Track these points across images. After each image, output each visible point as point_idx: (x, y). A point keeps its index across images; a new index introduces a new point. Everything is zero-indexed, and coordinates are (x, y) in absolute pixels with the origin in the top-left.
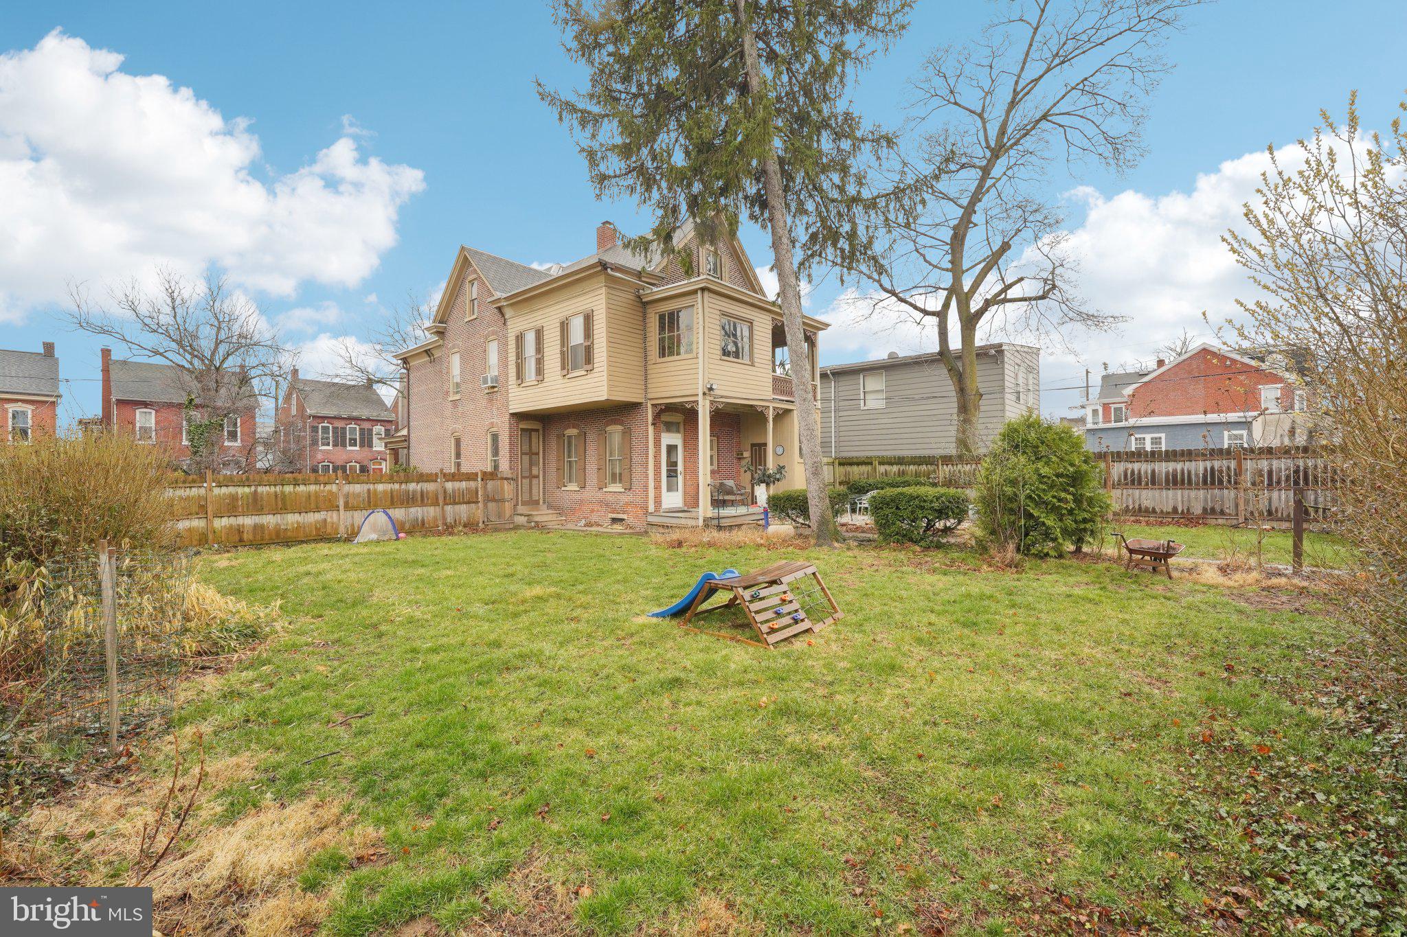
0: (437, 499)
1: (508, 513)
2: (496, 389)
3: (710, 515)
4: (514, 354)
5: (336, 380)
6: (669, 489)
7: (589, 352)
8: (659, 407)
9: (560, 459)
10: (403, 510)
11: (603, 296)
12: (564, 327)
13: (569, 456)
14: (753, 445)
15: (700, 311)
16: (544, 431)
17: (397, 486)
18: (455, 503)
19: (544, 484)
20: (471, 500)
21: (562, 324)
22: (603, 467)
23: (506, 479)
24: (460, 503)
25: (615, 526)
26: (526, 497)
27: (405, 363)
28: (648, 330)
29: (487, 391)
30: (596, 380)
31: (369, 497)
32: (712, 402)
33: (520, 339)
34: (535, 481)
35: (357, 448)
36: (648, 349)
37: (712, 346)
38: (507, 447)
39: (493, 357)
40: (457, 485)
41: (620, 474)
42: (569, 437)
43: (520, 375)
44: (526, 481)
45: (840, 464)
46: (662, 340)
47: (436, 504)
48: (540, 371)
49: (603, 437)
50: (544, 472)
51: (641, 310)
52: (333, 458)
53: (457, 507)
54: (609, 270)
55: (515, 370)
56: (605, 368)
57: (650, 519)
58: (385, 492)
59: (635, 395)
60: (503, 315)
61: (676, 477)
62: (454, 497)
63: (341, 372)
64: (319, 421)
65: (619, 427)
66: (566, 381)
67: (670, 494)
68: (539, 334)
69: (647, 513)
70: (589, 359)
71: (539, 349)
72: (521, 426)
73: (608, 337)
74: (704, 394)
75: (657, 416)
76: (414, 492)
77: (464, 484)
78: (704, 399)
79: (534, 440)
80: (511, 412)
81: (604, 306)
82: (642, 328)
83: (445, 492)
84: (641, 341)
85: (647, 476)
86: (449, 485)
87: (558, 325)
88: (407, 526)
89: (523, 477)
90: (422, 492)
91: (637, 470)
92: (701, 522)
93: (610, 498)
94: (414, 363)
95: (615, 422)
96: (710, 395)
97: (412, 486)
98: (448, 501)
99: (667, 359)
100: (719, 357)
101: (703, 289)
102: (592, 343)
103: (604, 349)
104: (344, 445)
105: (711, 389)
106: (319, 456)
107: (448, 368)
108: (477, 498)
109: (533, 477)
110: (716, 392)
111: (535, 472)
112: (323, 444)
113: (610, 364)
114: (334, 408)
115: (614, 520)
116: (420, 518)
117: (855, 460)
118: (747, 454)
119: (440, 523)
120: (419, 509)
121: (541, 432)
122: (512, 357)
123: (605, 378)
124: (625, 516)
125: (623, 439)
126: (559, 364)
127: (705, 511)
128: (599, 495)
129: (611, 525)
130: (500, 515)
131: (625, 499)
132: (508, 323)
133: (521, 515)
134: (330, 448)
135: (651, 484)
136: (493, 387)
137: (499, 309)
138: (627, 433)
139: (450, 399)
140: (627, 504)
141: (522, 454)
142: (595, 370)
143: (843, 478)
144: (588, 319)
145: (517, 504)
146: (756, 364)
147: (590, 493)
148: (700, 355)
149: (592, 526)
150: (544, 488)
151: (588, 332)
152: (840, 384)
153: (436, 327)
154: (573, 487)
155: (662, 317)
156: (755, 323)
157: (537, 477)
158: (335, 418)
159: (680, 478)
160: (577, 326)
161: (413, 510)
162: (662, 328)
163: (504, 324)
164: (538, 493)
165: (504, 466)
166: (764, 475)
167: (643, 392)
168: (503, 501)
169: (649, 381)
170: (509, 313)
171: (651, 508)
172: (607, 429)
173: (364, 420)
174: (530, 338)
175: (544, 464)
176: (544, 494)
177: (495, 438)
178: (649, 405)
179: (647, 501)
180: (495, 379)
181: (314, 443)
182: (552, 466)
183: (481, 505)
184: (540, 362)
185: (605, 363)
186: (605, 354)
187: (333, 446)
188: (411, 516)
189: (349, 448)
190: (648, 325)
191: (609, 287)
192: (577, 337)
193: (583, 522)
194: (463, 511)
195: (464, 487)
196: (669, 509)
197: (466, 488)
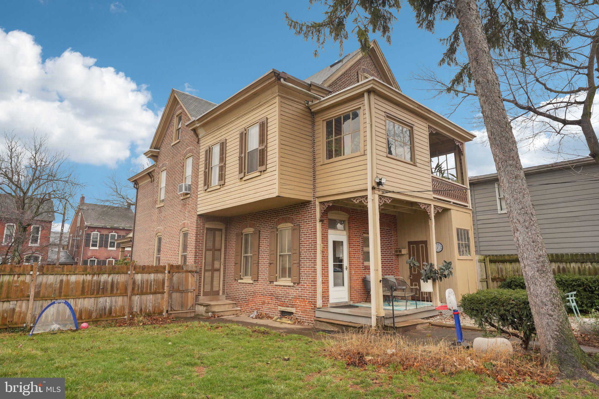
0: (126, 289)
1: (190, 302)
2: (189, 196)
3: (382, 314)
4: (204, 165)
5: (107, 204)
6: (336, 285)
7: (263, 154)
8: (327, 205)
9: (238, 254)
10: (93, 300)
11: (277, 105)
12: (243, 137)
13: (246, 252)
14: (410, 243)
15: (367, 111)
16: (226, 231)
17: (89, 277)
18: (142, 293)
19: (224, 277)
20: (158, 291)
21: (241, 134)
22: (274, 262)
23: (191, 272)
24: (147, 294)
25: (284, 320)
26: (208, 288)
27: (135, 184)
28: (316, 136)
29: (182, 198)
30: (268, 179)
31: (61, 287)
32: (381, 197)
33: (209, 152)
34: (216, 274)
35: (115, 249)
36: (317, 152)
37: (379, 144)
38: (194, 243)
39: (189, 171)
40: (146, 276)
41: (290, 269)
42: (247, 235)
43: (207, 182)
44: (208, 274)
45: (491, 261)
46: (329, 144)
47: (124, 293)
48: (222, 177)
49: (276, 235)
50: (225, 266)
51: (310, 119)
52: (98, 255)
53: (144, 297)
54: (282, 80)
55: (203, 178)
56: (277, 168)
57: (318, 314)
58: (77, 283)
59: (305, 194)
60: (197, 135)
61: (342, 271)
62: (142, 287)
63: (110, 198)
64: (92, 230)
65: (290, 225)
66: (243, 183)
67: (338, 288)
68: (223, 146)
69: (315, 308)
70: (263, 161)
71: (222, 159)
72: (207, 226)
73: (280, 140)
74: (373, 188)
75: (324, 214)
76: (106, 282)
77: (152, 276)
78: (373, 193)
79: (217, 239)
80: (199, 213)
81: (277, 113)
82: (310, 134)
83: (134, 283)
84: (311, 146)
85: (315, 271)
86: (139, 277)
87: (238, 136)
88: (94, 315)
89: (205, 270)
90: (113, 282)
91: (306, 264)
92: (374, 322)
93: (280, 292)
94: (141, 184)
95: (285, 221)
96: (379, 190)
97: (104, 278)
98: (136, 292)
99: (334, 159)
100: (385, 155)
101: (369, 91)
102: (266, 146)
103: (277, 151)
104: (106, 247)
105: (379, 183)
106: (89, 254)
107: (158, 183)
108: (164, 289)
109: (214, 270)
110: (385, 187)
111: (217, 265)
112: (93, 246)
113: (282, 164)
114: (103, 222)
115: (284, 314)
116: (108, 307)
117: (507, 258)
118: (404, 251)
119: (127, 311)
120: (108, 299)
121: (224, 231)
122: (202, 168)
123: (277, 177)
124: (293, 310)
125: (293, 235)
126: (238, 169)
127: (378, 309)
128: (270, 287)
129: (280, 318)
130: (183, 305)
131: (293, 293)
132: (201, 142)
133: (201, 305)
134: (97, 248)
135: (319, 279)
136: (187, 194)
137: (195, 130)
138: (297, 229)
139: (157, 206)
140: (296, 298)
141: (207, 250)
142: (268, 170)
143: (495, 275)
144: (263, 127)
145: (199, 295)
146: (418, 165)
147: (262, 286)
148: (369, 152)
149: (262, 318)
150: (224, 280)
151: (263, 138)
152: (476, 192)
153: (151, 152)
154: (248, 280)
155: (329, 124)
156: (415, 128)
157: (219, 270)
158: (102, 228)
159: (346, 273)
160: (254, 134)
161: (101, 300)
162: (329, 133)
163: (198, 143)
164: (218, 285)
165: (190, 261)
166: (431, 271)
167: (311, 191)
168: (186, 291)
169: (317, 181)
170: (201, 132)
171: (319, 303)
172: (279, 226)
173: (121, 229)
174: (216, 150)
175: (225, 258)
176: (224, 286)
177: (185, 235)
178: (317, 203)
179: (315, 296)
180: (189, 188)
181: (87, 245)
182: (232, 260)
183: (166, 295)
184: (222, 169)
185: (277, 163)
186: (277, 155)
187: (99, 247)
188: (100, 305)
189: (109, 249)
190: (316, 132)
191: (282, 97)
192: (253, 144)
193: (255, 313)
194: (149, 301)
195: (152, 278)
196: (336, 303)
197: (154, 280)
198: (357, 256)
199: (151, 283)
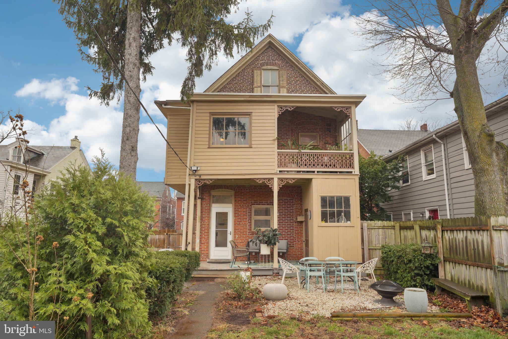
6: (217, 246)
14: (305, 211)
37: (200, 139)
54: (163, 106)
61: (225, 235)
67: (220, 248)
74: (189, 175)
78: (190, 178)
96: (195, 175)
100: (207, 147)
110: (201, 172)
118: (302, 219)
146: (254, 146)
148: (190, 148)
156: (253, 114)
159: (230, 237)
168: (178, 247)
191: (171, 115)
195: (157, 238)
196: (215, 260)
197: (158, 239)
198: (242, 223)
199: (156, 241)
